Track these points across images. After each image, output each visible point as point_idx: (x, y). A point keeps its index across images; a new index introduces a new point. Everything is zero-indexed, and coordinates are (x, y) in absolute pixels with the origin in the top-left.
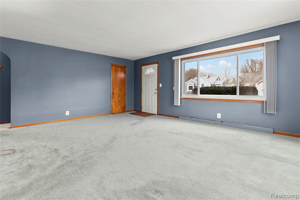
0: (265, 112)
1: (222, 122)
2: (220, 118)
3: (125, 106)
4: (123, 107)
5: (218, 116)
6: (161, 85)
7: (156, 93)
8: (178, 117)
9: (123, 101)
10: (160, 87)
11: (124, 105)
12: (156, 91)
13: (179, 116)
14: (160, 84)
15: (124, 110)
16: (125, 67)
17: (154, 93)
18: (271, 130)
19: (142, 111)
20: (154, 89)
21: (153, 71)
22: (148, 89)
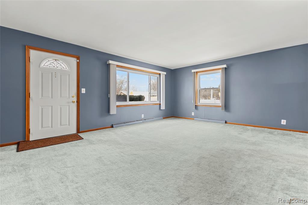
0: (161, 109)
6: (83, 91)
7: (73, 102)
8: (112, 127)
10: (82, 92)
12: (75, 99)
13: (114, 126)
14: (82, 89)
17: (68, 103)
18: (162, 118)
19: (30, 140)
20: (68, 96)
21: (65, 67)
22: (50, 96)
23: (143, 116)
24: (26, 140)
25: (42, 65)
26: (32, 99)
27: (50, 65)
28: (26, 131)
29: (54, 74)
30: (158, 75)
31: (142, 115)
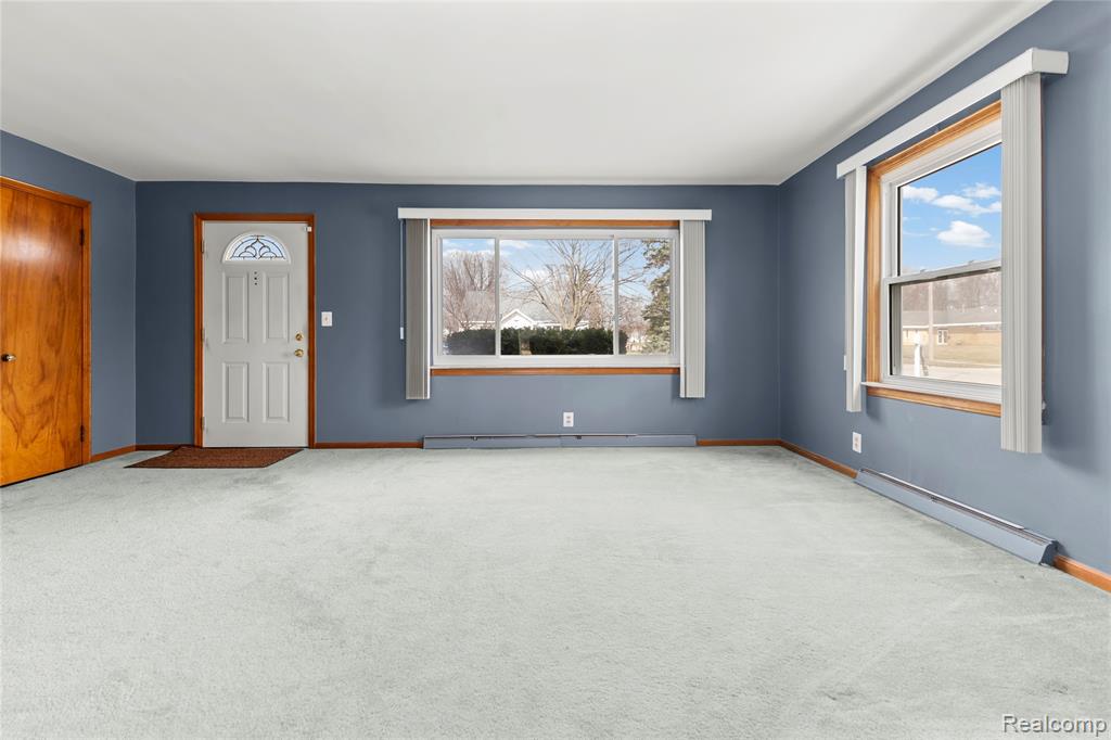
0: (682, 395)
1: (579, 437)
2: (572, 425)
3: (82, 428)
4: (73, 436)
5: (565, 420)
6: (327, 319)
7: (298, 353)
8: (420, 445)
9: (73, 406)
10: (324, 324)
11: (73, 425)
12: (303, 345)
13: (426, 442)
14: (324, 314)
15: (77, 454)
16: (81, 207)
17: (286, 355)
18: (693, 439)
19: (204, 446)
20: (285, 336)
21: (279, 254)
22: (244, 336)
23: (569, 420)
24: (196, 443)
25: (227, 257)
26: (207, 345)
27: (245, 254)
28: (196, 423)
29: (252, 276)
30: (667, 231)
31: (566, 414)
